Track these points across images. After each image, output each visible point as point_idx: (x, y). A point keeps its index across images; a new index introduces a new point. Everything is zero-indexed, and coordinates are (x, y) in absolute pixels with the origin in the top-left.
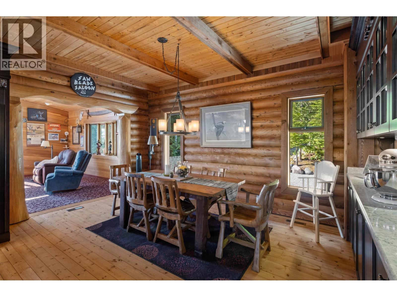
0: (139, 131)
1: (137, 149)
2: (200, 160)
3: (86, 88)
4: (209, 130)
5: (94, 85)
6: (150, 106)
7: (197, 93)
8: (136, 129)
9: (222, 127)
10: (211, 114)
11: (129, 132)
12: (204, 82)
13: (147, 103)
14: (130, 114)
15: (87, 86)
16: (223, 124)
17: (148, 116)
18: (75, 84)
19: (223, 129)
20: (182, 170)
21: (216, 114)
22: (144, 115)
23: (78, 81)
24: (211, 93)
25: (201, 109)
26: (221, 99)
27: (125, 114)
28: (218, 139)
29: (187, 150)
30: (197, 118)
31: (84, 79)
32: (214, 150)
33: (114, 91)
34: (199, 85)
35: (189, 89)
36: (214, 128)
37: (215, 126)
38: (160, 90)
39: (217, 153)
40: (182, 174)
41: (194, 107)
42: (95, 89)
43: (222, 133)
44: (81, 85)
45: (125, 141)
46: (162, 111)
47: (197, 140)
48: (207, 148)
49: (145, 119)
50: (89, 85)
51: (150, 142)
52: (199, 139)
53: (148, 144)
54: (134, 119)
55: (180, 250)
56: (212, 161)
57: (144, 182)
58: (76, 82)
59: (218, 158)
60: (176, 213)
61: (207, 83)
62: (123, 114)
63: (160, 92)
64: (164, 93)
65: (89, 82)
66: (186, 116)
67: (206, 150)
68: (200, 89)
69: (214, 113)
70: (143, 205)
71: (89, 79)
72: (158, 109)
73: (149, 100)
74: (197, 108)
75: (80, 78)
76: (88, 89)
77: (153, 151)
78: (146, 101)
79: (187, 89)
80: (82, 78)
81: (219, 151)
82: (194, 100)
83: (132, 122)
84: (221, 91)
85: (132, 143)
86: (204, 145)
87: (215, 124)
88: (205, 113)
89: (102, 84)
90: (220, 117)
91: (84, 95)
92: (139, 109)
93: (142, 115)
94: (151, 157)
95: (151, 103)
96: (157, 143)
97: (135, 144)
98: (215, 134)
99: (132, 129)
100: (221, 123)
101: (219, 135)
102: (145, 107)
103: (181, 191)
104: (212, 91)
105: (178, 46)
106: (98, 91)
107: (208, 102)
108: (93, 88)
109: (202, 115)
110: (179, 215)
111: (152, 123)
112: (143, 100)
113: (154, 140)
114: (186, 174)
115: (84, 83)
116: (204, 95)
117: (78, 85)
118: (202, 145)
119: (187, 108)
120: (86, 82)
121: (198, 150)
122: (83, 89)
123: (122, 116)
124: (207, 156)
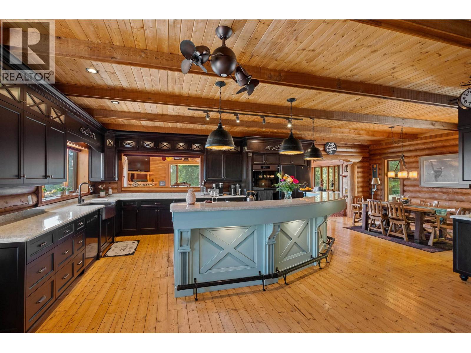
0: (363, 173)
1: (362, 187)
2: (419, 196)
3: (332, 149)
4: (428, 174)
5: (336, 147)
6: (371, 155)
7: (416, 145)
8: (360, 172)
9: (441, 172)
10: (430, 162)
11: (356, 175)
12: (423, 137)
13: (369, 152)
14: (356, 162)
15: (333, 148)
16: (441, 169)
17: (369, 162)
18: (327, 148)
19: (441, 173)
20: (405, 200)
21: (434, 162)
22: (367, 162)
23: (328, 146)
24: (429, 145)
25: (420, 158)
26: (440, 150)
27: (354, 162)
28: (437, 181)
29: (405, 188)
30: (416, 164)
31: (331, 144)
32: (432, 190)
33: (346, 148)
34: (418, 139)
35: (408, 142)
36: (433, 172)
37: (434, 171)
38: (381, 143)
39: (435, 191)
40: (405, 202)
41: (413, 156)
42: (336, 149)
43: (440, 176)
44: (330, 149)
45: (353, 181)
46: (382, 159)
47: (416, 181)
48: (425, 188)
49: (367, 164)
50: (334, 148)
51: (374, 182)
52: (418, 180)
53: (372, 183)
54: (359, 165)
55: (405, 239)
56: (431, 198)
57: (381, 204)
58: (327, 147)
59: (436, 195)
60: (403, 220)
61: (426, 138)
62: (352, 163)
63: (380, 144)
64: (384, 145)
65: (333, 145)
66: (405, 162)
67: (425, 189)
68: (419, 142)
69: (432, 161)
70: (380, 217)
71: (333, 144)
72: (379, 157)
73: (370, 150)
74: (416, 156)
75: (329, 144)
76: (333, 150)
77: (376, 188)
78: (367, 151)
79: (407, 142)
80: (330, 144)
81: (438, 190)
82: (413, 150)
83: (358, 167)
84: (440, 144)
85: (358, 182)
86: (423, 185)
87: (433, 169)
88: (424, 161)
89: (340, 145)
90: (438, 164)
91: (331, 154)
92: (363, 158)
93: (365, 162)
94: (373, 193)
95: (373, 152)
96: (380, 183)
97: (360, 183)
98: (434, 177)
99: (358, 172)
100: (440, 168)
101: (438, 178)
102: (367, 155)
103: (406, 209)
104: (431, 143)
105: (402, 128)
106: (338, 150)
107: (427, 152)
108: (335, 149)
109: (421, 162)
110: (404, 222)
111: (373, 168)
112: (366, 151)
113: (377, 181)
114: (408, 203)
115: (331, 147)
116: (423, 147)
117: (328, 149)
118: (421, 185)
119: (407, 157)
120: (332, 146)
121: (417, 189)
122: (331, 150)
123: (351, 164)
124: (425, 193)
